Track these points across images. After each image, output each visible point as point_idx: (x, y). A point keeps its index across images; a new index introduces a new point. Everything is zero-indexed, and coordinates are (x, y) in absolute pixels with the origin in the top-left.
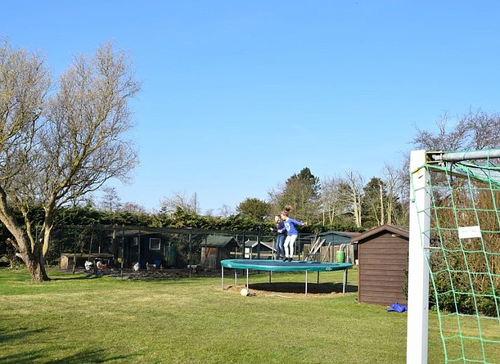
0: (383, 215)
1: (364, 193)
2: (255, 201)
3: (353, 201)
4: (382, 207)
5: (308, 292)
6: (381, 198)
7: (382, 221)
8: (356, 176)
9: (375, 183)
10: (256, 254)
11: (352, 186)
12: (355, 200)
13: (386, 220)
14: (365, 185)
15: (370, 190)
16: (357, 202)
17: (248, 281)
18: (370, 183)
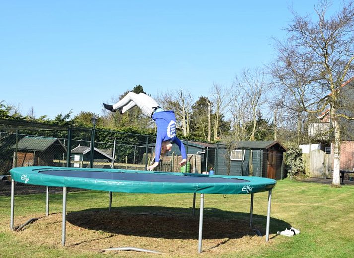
0: (210, 131)
1: (192, 110)
2: (89, 115)
3: (183, 118)
4: (209, 124)
5: (204, 237)
6: (209, 116)
7: (209, 136)
8: (186, 94)
9: (203, 102)
10: (89, 163)
11: (181, 104)
12: (184, 117)
13: (212, 135)
14: (193, 103)
15: (198, 108)
16: (186, 118)
17: (65, 206)
18: (197, 102)
